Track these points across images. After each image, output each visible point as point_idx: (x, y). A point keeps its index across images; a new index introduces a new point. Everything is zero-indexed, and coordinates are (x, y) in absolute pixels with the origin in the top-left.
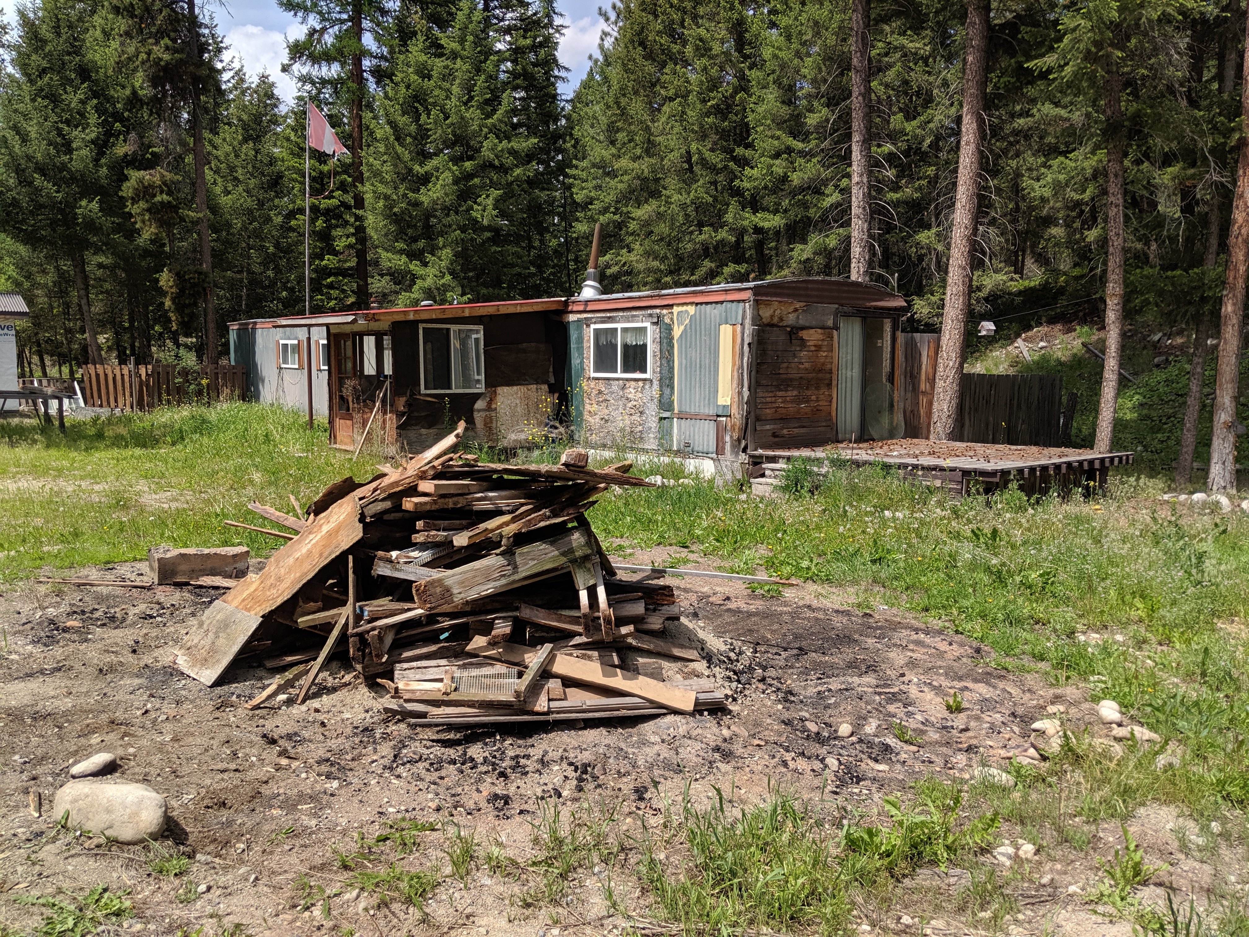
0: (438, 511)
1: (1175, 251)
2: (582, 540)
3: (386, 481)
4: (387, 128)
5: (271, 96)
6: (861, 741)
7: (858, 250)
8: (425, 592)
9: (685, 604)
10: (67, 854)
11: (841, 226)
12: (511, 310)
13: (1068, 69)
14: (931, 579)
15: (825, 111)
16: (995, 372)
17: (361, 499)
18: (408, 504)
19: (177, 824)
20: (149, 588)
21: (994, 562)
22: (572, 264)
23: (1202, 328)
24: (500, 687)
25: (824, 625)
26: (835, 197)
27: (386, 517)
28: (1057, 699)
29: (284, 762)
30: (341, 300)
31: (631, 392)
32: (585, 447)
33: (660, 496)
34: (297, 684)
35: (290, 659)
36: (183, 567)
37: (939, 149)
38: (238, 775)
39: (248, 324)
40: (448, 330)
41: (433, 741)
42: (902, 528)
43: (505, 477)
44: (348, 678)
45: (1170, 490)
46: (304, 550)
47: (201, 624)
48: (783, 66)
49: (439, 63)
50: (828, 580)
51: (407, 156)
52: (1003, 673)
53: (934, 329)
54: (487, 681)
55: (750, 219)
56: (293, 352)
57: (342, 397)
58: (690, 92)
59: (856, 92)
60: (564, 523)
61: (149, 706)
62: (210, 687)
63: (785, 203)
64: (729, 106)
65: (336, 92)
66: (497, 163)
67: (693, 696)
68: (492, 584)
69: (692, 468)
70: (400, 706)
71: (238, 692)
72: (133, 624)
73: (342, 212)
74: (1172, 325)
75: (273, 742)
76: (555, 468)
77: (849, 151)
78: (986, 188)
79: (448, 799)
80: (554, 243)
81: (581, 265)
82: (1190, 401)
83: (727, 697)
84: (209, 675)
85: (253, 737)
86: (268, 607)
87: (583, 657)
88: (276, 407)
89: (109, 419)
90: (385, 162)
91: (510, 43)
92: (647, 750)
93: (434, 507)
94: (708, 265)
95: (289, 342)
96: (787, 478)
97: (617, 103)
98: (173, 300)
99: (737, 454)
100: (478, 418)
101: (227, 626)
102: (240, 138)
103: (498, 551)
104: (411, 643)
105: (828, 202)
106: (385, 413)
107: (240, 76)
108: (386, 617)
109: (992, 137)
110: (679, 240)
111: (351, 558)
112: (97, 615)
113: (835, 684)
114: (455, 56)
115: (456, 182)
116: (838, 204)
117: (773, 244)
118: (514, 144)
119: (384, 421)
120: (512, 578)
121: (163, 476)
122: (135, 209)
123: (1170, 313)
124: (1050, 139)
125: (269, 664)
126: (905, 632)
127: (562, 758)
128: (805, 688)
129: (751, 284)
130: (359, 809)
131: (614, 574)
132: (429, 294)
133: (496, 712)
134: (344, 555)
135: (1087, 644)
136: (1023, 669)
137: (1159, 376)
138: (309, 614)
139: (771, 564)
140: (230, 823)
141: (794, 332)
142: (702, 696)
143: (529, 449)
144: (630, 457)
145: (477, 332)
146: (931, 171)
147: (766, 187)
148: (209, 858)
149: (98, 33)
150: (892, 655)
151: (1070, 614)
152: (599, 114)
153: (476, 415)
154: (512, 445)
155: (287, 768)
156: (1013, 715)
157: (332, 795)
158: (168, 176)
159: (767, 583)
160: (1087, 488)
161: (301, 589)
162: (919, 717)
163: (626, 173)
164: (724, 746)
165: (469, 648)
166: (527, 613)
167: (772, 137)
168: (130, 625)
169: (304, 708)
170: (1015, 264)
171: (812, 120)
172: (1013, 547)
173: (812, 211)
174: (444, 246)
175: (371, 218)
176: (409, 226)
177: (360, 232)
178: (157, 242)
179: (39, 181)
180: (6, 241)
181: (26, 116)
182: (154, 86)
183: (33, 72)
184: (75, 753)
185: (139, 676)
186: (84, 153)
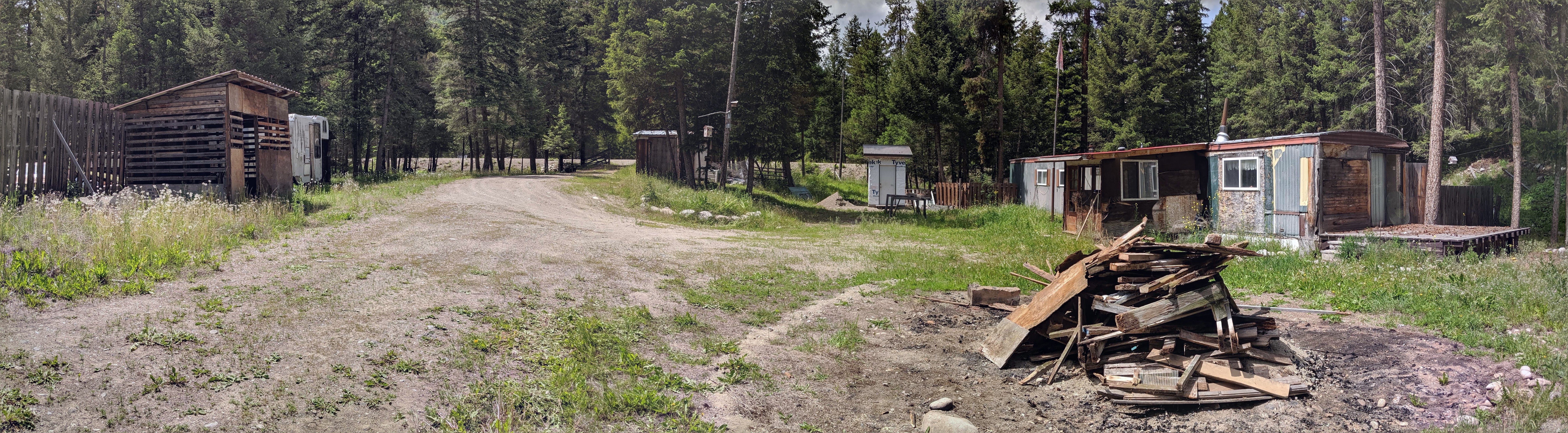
0: (1130, 271)
1: (1544, 121)
2: (1218, 290)
3: (1101, 254)
4: (1103, 49)
5: (1039, 33)
6: (1391, 409)
7: (1380, 114)
8: (1122, 321)
9: (1282, 329)
11: (1370, 100)
12: (1175, 150)
13: (1488, 22)
14: (1428, 306)
15: (1359, 34)
16: (1458, 185)
17: (1086, 264)
18: (1113, 267)
20: (968, 307)
21: (1462, 293)
22: (1211, 122)
23: (1558, 161)
24: (1168, 382)
25: (1367, 338)
26: (1366, 84)
27: (1100, 276)
28: (1499, 369)
29: (1040, 419)
30: (1071, 146)
31: (1247, 198)
32: (1219, 232)
33: (1266, 262)
34: (1047, 372)
35: (1044, 357)
36: (985, 297)
37: (1423, 59)
39: (1020, 160)
40: (1137, 163)
41: (1127, 414)
42: (1411, 277)
44: (1077, 371)
45: (1549, 247)
46: (1054, 292)
47: (996, 331)
48: (1334, 8)
49: (1133, 11)
50: (1369, 311)
51: (1113, 64)
52: (1470, 358)
53: (1424, 160)
54: (1160, 378)
55: (1317, 95)
56: (1044, 176)
57: (1071, 203)
58: (1280, 22)
59: (1376, 25)
60: (1207, 279)
61: (968, 374)
62: (1001, 368)
63: (1337, 86)
64: (1303, 30)
65: (1075, 29)
66: (1164, 67)
67: (1288, 387)
68: (1163, 317)
69: (1285, 245)
70: (1107, 391)
71: (1015, 373)
73: (1075, 97)
74: (1545, 159)
75: (1034, 406)
76: (1201, 246)
77: (1373, 58)
78: (1449, 82)
80: (1200, 110)
81: (1217, 123)
82: (1555, 199)
83: (1309, 387)
84: (1000, 361)
85: (1023, 402)
86: (1033, 325)
87: (1219, 363)
88: (1033, 207)
89: (947, 212)
90: (1100, 67)
92: (1260, 423)
93: (1128, 269)
94: (1292, 122)
95: (1042, 171)
96: (1343, 249)
97: (1237, 28)
98: (982, 147)
99: (1312, 235)
100: (1155, 215)
101: (1009, 333)
102: (1022, 57)
103: (1166, 296)
104: (1114, 352)
105: (1362, 86)
106: (1095, 213)
107: (1024, 24)
108: (1100, 335)
109: (1452, 54)
110: (1275, 108)
111: (1080, 298)
112: (942, 319)
113: (1375, 375)
115: (1141, 78)
116: (1368, 88)
117: (1331, 110)
118: (1174, 57)
119: (1095, 218)
120: (1175, 313)
121: (973, 244)
122: (966, 99)
123: (1543, 154)
124: (1481, 58)
125: (1032, 359)
126: (1414, 339)
127: (1206, 428)
128: (1357, 378)
129: (1319, 134)
131: (1238, 311)
132: (1123, 142)
133: (1165, 398)
134: (1076, 297)
135: (1512, 336)
136: (1480, 354)
137: (1540, 186)
138: (1055, 331)
139: (1334, 302)
141: (1344, 162)
142: (1294, 387)
143: (1186, 234)
144: (1247, 239)
145: (1154, 164)
146: (1419, 71)
147: (1326, 77)
149: (953, 7)
150: (1407, 354)
151: (1503, 319)
152: (1226, 35)
153: (1154, 213)
154: (1175, 231)
155: (1042, 423)
156: (1476, 382)
158: (984, 80)
159: (1332, 314)
160: (1508, 248)
161: (1051, 315)
162: (1424, 390)
163: (1243, 68)
164: (1308, 418)
165: (1148, 356)
166: (1184, 335)
167: (1329, 48)
168: (959, 327)
169: (1051, 387)
170: (1466, 125)
171: (1351, 39)
172: (1472, 284)
173: (1353, 91)
174: (1132, 115)
175: (1091, 99)
176: (1112, 104)
177: (1084, 107)
178: (976, 116)
179: (922, 87)
180: (904, 119)
181: (917, 54)
182: (980, 32)
183: (922, 31)
184: (932, 395)
185: (963, 356)
186: (943, 70)
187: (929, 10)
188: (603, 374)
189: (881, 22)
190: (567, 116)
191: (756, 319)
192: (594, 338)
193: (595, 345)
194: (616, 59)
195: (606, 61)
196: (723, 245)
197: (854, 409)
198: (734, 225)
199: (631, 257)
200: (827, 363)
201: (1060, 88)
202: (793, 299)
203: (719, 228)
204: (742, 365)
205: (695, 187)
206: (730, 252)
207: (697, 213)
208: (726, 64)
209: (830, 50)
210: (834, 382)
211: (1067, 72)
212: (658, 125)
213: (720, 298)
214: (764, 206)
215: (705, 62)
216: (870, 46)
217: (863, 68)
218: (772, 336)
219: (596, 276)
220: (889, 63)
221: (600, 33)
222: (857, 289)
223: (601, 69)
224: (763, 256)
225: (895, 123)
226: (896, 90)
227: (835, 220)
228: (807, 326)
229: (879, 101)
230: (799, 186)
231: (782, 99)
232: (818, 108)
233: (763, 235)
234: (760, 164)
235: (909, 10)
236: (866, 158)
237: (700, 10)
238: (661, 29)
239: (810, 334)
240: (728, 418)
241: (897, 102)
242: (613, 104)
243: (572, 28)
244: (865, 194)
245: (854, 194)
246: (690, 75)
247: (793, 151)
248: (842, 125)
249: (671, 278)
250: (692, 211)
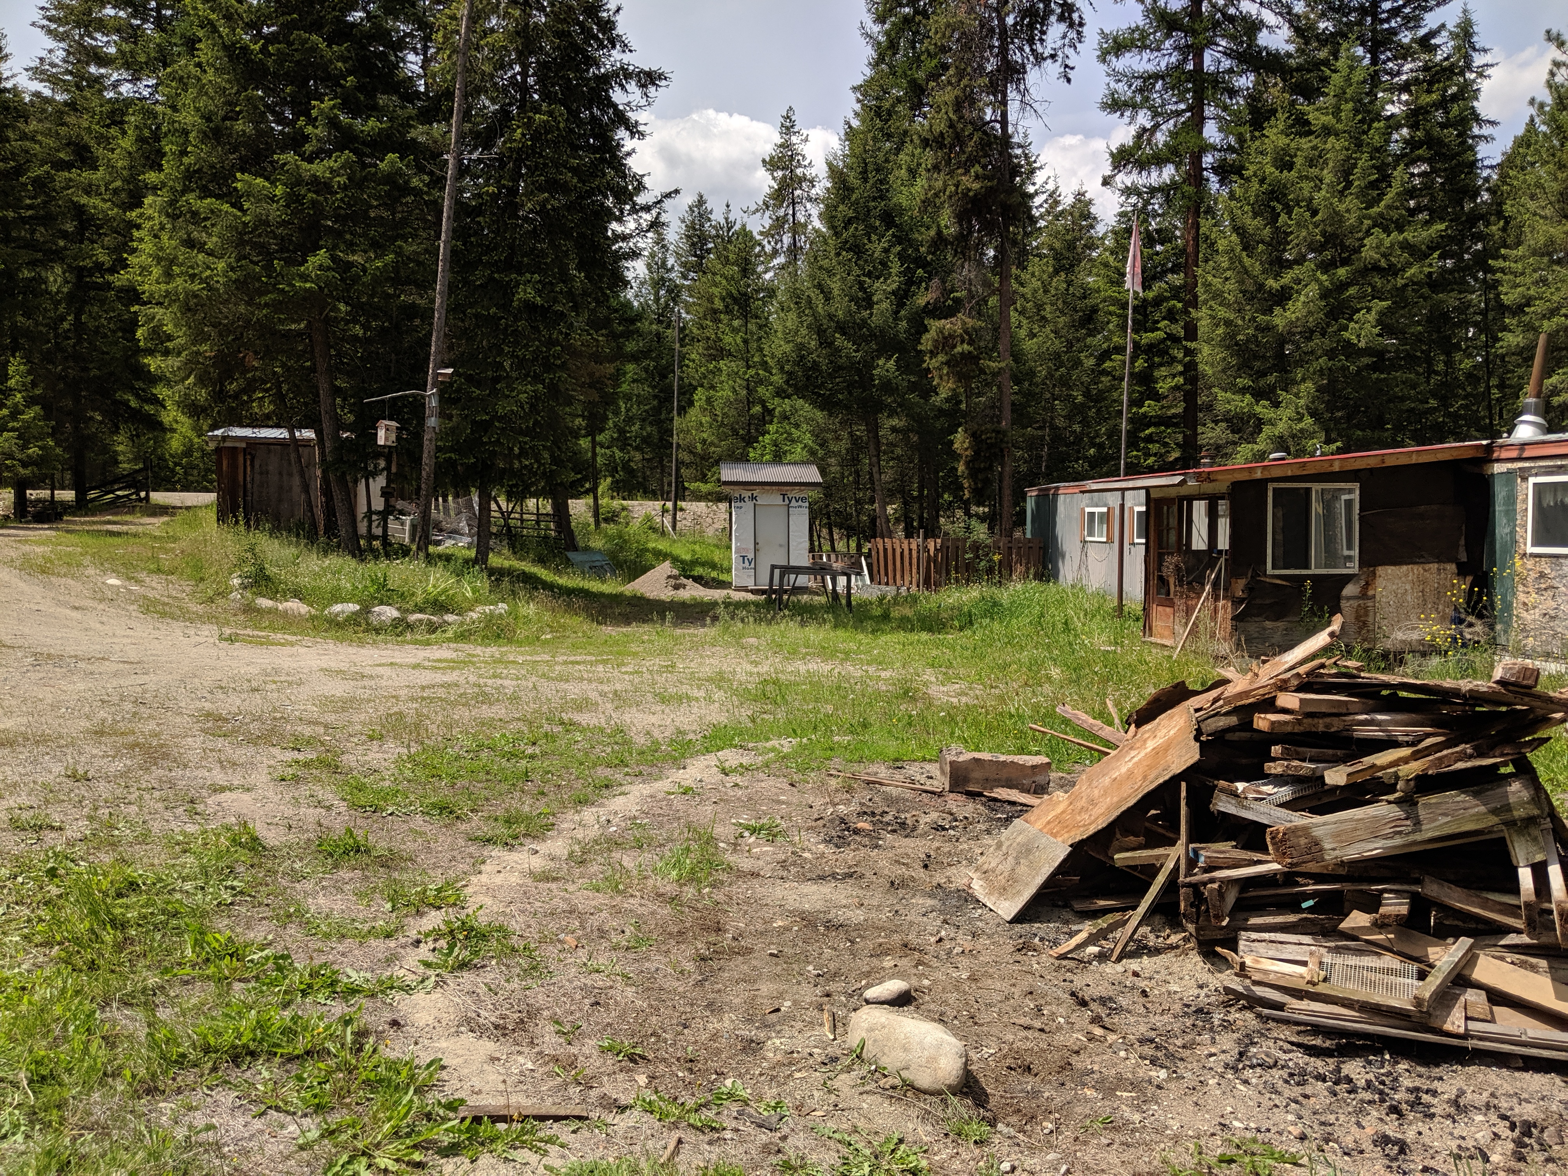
0: (1302, 734)
2: (1525, 795)
3: (1230, 690)
4: (1233, 236)
5: (1087, 216)
8: (1284, 842)
10: (861, 1089)
12: (1403, 461)
17: (1197, 710)
18: (1263, 722)
19: (977, 1081)
20: (940, 795)
22: (1496, 394)
24: (1390, 988)
27: (1229, 736)
29: (1098, 1031)
30: (1161, 455)
34: (1110, 936)
35: (1102, 903)
36: (977, 774)
38: (1044, 1036)
39: (1049, 489)
40: (1308, 491)
41: (1292, 1043)
43: (1404, 694)
44: (1174, 939)
46: (1124, 770)
47: (999, 845)
49: (1305, 143)
51: (1257, 268)
54: (1372, 976)
56: (1101, 522)
57: (1161, 578)
60: (1496, 766)
61: (943, 933)
62: (1010, 922)
65: (1168, 200)
66: (1383, 263)
68: (1381, 843)
70: (1247, 988)
71: (1041, 934)
72: (924, 835)
73: (1169, 347)
75: (1083, 1003)
76: (1483, 687)
79: (1316, 1127)
80: (1467, 364)
81: (1514, 392)
84: (1008, 908)
85: (1060, 993)
86: (1079, 835)
87: (1523, 965)
88: (1078, 588)
89: (895, 599)
90: (1227, 279)
91: (1407, 103)
93: (1298, 729)
95: (1097, 510)
98: (967, 464)
101: (1029, 851)
102: (1051, 269)
103: (1391, 797)
104: (1260, 908)
106: (1216, 599)
107: (1054, 198)
108: (1228, 868)
111: (1183, 785)
112: (887, 818)
114: (1327, 131)
115: (1325, 294)
118: (1408, 235)
119: (1216, 611)
120: (1411, 838)
121: (950, 666)
122: (932, 363)
125: (1078, 906)
127: (1488, 1106)
130: (1195, 1114)
132: (1281, 443)
133: (1385, 1021)
134: (1175, 781)
138: (1127, 850)
140: (1035, 1094)
143: (1424, 655)
145: (1350, 491)
148: (1012, 1131)
149: (903, 172)
152: (1545, 179)
153: (1344, 604)
154: (1398, 647)
155: (1103, 1040)
157: (1159, 1087)
158: (970, 322)
161: (1119, 818)
165: (1343, 925)
166: (1432, 889)
168: (922, 835)
169: (1119, 968)
174: (1304, 380)
175: (1206, 350)
176: (1256, 357)
177: (1191, 370)
178: (954, 399)
179: (840, 340)
180: (804, 408)
181: (830, 273)
182: (960, 223)
183: (839, 224)
184: (868, 974)
185: (931, 896)
186: (884, 306)
187: (853, 179)
188: (144, 991)
189: (753, 207)
190: (34, 384)
191: (502, 830)
192: (118, 911)
193: (120, 925)
194: (159, 260)
195: (132, 260)
196: (426, 677)
197: (710, 1005)
198: (450, 634)
199: (208, 715)
200: (652, 913)
201: (1135, 331)
202: (579, 785)
203: (416, 642)
204: (472, 929)
205: (359, 553)
206: (441, 693)
207: (366, 610)
208: (425, 289)
209: (649, 266)
210: (668, 952)
211: (1151, 295)
212: (268, 417)
213: (420, 792)
214: (514, 593)
215: (377, 281)
216: (732, 256)
217: (718, 304)
218: (537, 863)
219: (118, 766)
220: (772, 293)
221: (116, 192)
222: (711, 759)
223: (121, 279)
224: (514, 699)
225: (785, 417)
226: (788, 348)
227: (663, 619)
228: (609, 840)
229: (752, 372)
230: (587, 549)
231: (548, 367)
232: (625, 387)
233: (512, 653)
234: (504, 505)
235: (812, 181)
236: (726, 490)
237: (364, 166)
238: (272, 199)
239: (616, 855)
240: (443, 1044)
241: (790, 374)
242: (153, 363)
243: (38, 171)
244: (725, 564)
245: (703, 564)
246: (342, 307)
247: (573, 476)
248: (677, 421)
249: (310, 755)
250: (354, 607)
